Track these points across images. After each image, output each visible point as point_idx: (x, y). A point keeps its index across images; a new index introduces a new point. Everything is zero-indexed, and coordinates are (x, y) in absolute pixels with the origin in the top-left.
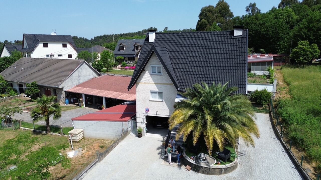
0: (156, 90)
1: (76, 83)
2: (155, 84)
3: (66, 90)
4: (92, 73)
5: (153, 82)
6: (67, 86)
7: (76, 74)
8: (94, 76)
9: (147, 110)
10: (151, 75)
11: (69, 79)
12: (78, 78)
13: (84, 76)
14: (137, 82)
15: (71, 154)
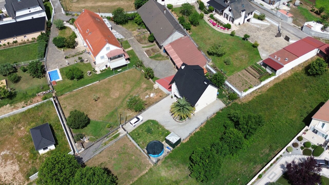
3: (164, 46)
4: (180, 35)
14: (172, 83)
15: (152, 95)
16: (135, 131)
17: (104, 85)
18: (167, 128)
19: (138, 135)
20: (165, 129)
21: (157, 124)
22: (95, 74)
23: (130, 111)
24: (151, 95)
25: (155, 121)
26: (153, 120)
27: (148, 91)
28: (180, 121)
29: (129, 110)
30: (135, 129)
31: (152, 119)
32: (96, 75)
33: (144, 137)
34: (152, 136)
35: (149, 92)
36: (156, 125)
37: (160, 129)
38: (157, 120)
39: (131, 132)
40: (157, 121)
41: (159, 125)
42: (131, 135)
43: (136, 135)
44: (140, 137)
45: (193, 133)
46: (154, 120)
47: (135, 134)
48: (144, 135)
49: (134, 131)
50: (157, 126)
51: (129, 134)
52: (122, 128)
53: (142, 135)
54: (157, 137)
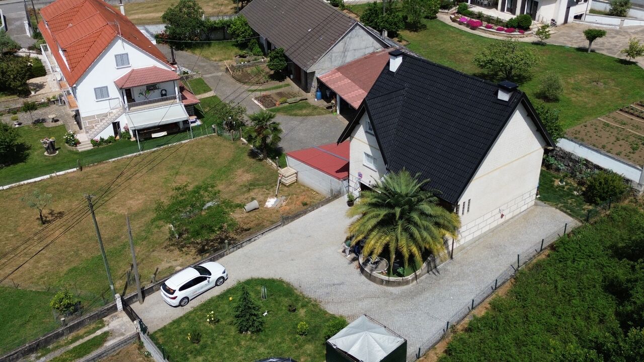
0: (370, 154)
1: (338, 63)
2: (370, 146)
3: (318, 77)
4: (371, 43)
5: (367, 142)
6: (323, 69)
7: (338, 48)
8: (375, 48)
9: (360, 175)
10: (366, 132)
11: (327, 57)
12: (343, 55)
13: (355, 50)
14: (351, 135)
15: (271, 202)
16: (184, 325)
17: (95, 179)
18: (331, 309)
19: (196, 338)
20: (325, 313)
21: (286, 295)
22: (71, 152)
23: (177, 252)
24: (267, 204)
25: (281, 281)
26: (272, 281)
27: (256, 191)
28: (392, 279)
29: (171, 251)
30: (184, 316)
31: (266, 277)
32: (77, 153)
33: (220, 347)
34: (262, 341)
35: (262, 195)
36: (282, 298)
37: (302, 312)
38: (286, 279)
39: (165, 327)
40: (288, 284)
41: (297, 296)
42: (161, 341)
43: (184, 340)
44: (204, 347)
45: (459, 327)
46: (277, 277)
47: (181, 337)
48: (225, 341)
49: (177, 322)
50: (286, 301)
51: (152, 337)
52: (124, 314)
53: (214, 340)
54: (285, 346)
